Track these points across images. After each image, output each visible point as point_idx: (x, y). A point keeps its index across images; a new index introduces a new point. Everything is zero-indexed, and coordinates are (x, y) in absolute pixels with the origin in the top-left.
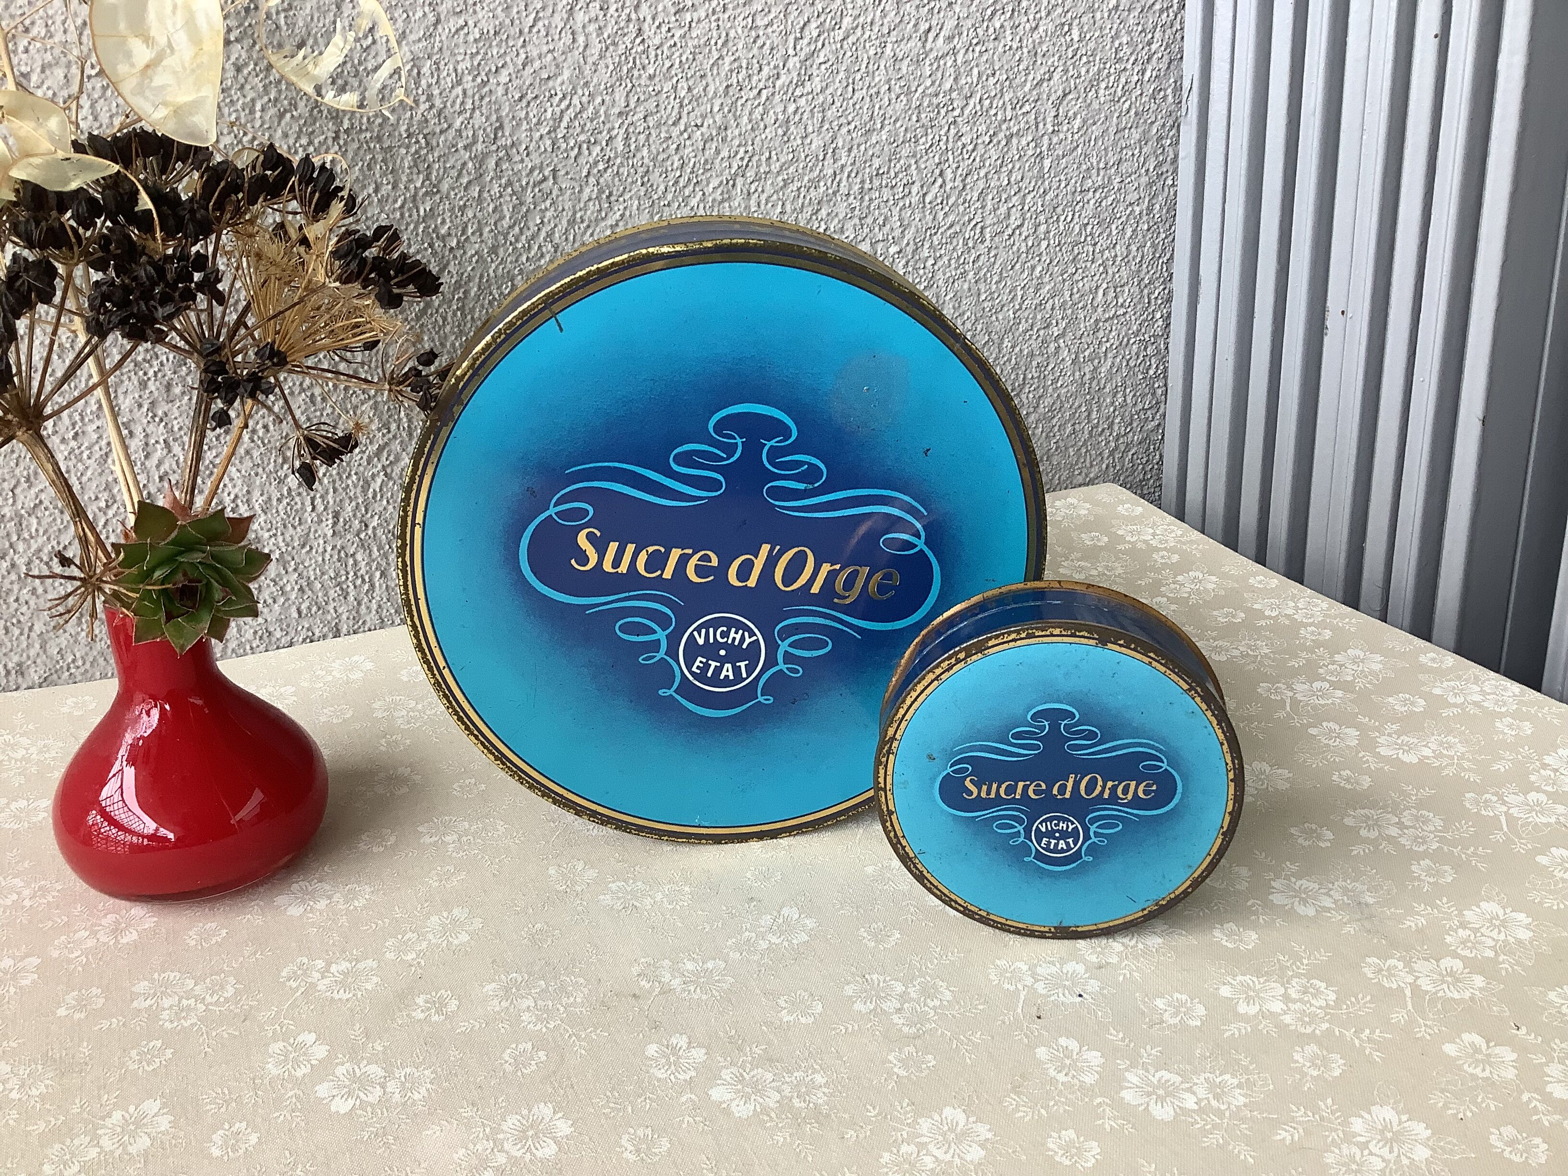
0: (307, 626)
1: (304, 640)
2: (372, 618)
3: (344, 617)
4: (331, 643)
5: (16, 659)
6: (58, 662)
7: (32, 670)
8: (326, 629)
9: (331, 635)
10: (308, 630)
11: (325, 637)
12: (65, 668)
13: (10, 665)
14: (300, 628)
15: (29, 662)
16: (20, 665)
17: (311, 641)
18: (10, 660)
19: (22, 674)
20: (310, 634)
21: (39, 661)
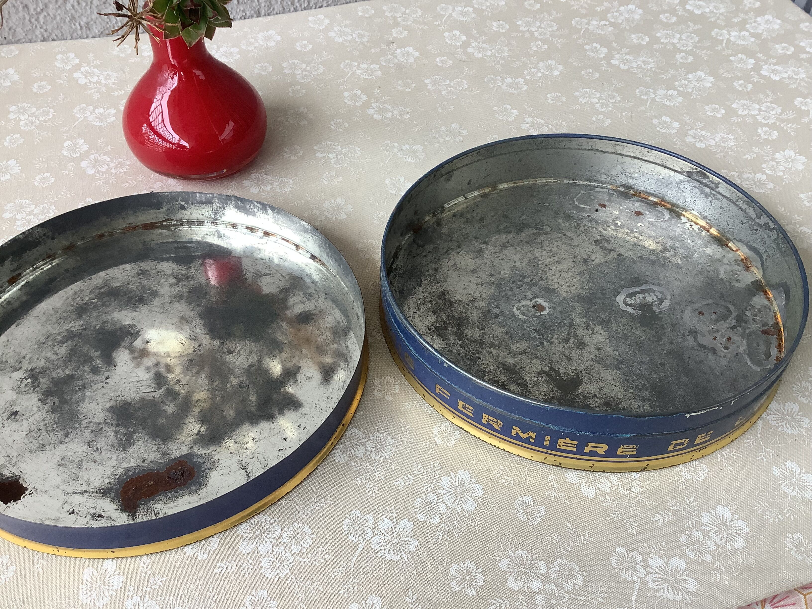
0: (242, 9)
1: (241, 18)
2: (278, 7)
3: (263, 5)
4: (256, 20)
5: (85, 19)
6: (107, 23)
7: (94, 27)
8: (253, 12)
9: (255, 16)
10: (243, 11)
11: (252, 17)
12: (112, 27)
13: (82, 24)
14: (238, 10)
15: (92, 22)
16: (87, 23)
17: (245, 19)
18: (82, 20)
19: (89, 29)
20: (244, 14)
21: (97, 22)
